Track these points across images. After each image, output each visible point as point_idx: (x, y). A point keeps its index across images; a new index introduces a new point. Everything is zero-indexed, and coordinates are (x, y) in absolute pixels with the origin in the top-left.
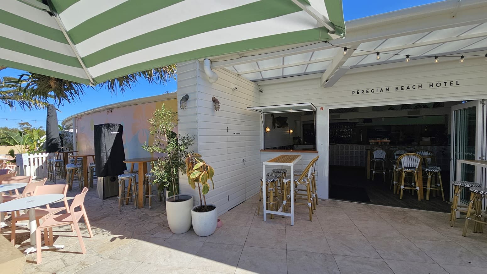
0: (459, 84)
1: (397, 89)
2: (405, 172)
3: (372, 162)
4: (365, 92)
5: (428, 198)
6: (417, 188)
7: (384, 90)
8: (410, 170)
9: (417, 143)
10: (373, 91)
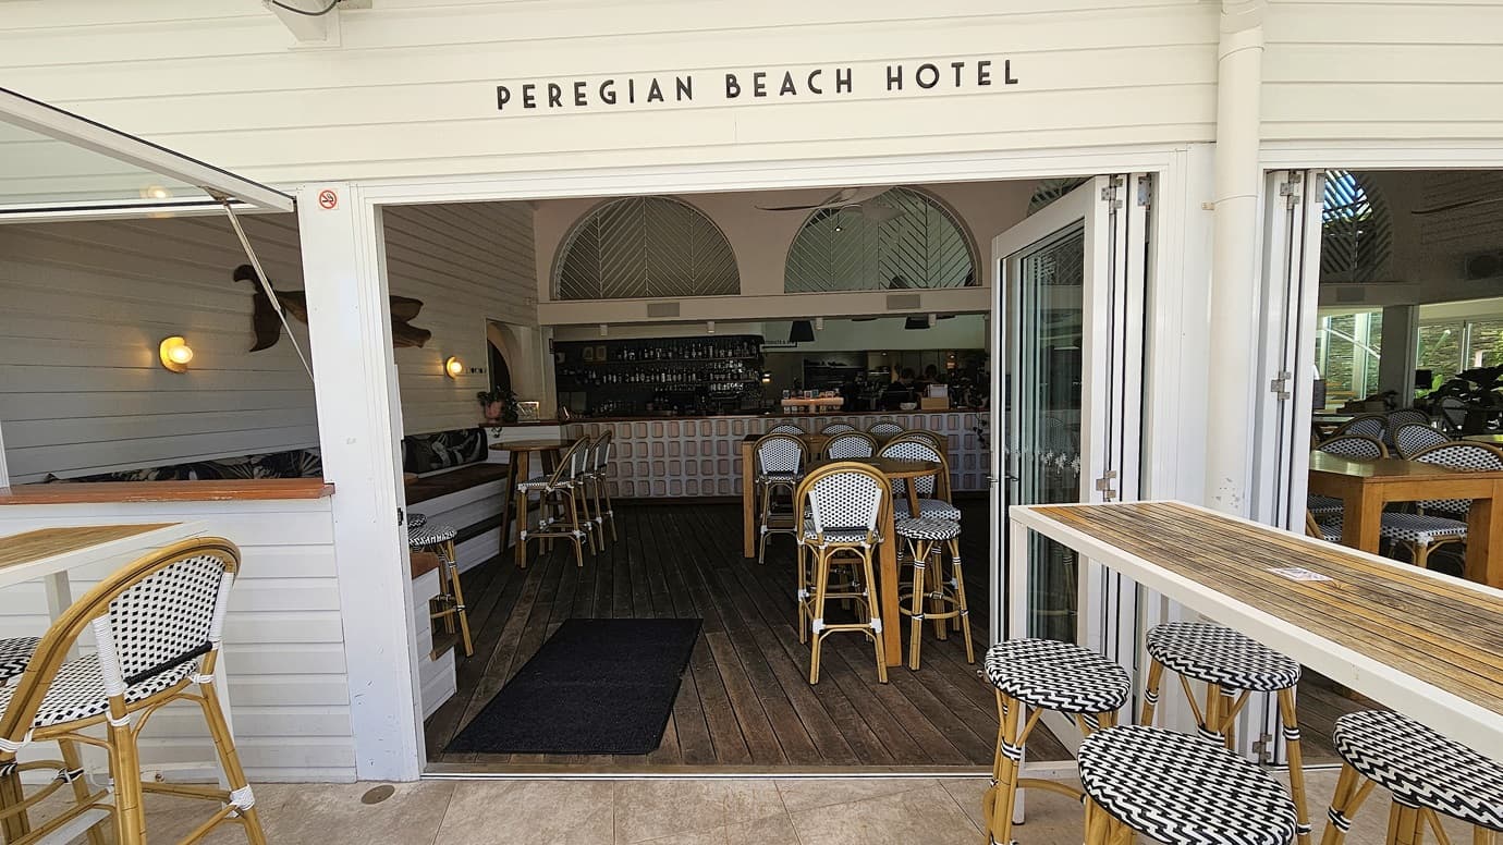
0: (1015, 82)
1: (733, 90)
2: (827, 550)
3: (758, 489)
4: (568, 97)
5: (914, 664)
6: (872, 625)
7: (668, 89)
8: (844, 542)
9: (915, 405)
10: (613, 94)
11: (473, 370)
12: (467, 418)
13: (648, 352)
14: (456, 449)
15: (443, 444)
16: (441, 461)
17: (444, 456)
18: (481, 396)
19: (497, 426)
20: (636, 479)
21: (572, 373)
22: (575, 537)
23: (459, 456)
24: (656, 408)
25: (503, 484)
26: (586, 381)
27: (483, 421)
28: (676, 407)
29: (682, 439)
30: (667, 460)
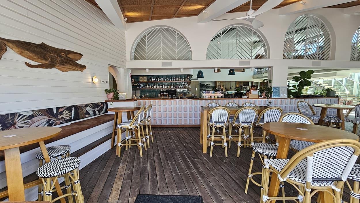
11: (103, 82)
12: (101, 98)
13: (159, 79)
14: (96, 110)
15: (91, 108)
16: (90, 114)
17: (91, 112)
18: (106, 90)
19: (111, 101)
20: (157, 119)
21: (136, 85)
22: (139, 145)
23: (97, 112)
24: (161, 96)
25: (112, 123)
26: (141, 87)
27: (107, 99)
28: (170, 96)
29: (172, 106)
30: (167, 112)
